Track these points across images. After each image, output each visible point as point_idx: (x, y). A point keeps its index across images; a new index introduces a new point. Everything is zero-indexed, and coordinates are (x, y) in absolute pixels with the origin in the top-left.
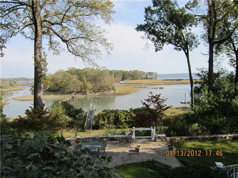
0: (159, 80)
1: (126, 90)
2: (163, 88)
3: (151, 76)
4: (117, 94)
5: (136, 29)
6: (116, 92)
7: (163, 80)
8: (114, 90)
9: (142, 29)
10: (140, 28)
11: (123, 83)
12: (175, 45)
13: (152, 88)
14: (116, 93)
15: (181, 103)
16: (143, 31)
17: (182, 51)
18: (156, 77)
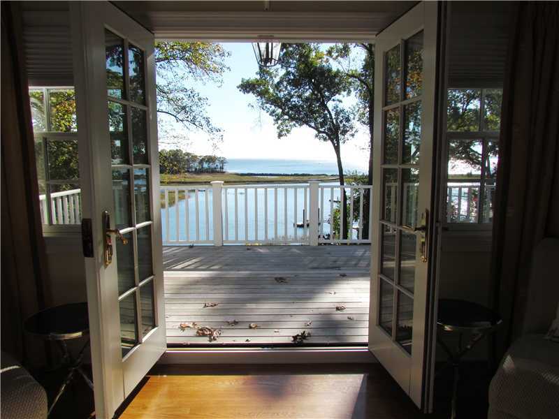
5: (238, 87)
9: (251, 90)
10: (247, 87)
12: (317, 129)
16: (251, 94)
17: (329, 142)
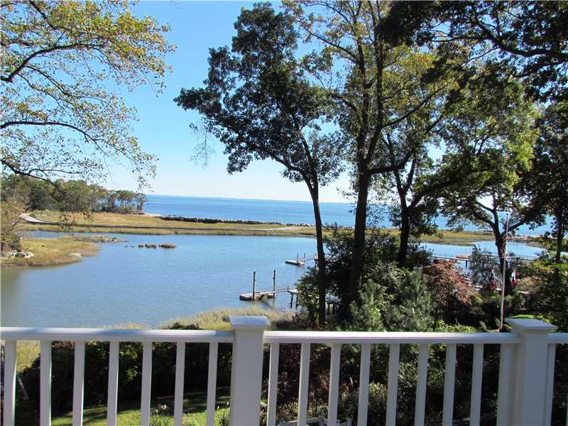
0: (149, 218)
1: (55, 250)
2: (173, 247)
3: (125, 204)
4: (31, 265)
5: (175, 100)
6: (27, 257)
7: (161, 218)
8: (19, 251)
11: (34, 223)
13: (140, 246)
14: (27, 259)
15: (242, 299)
17: (304, 182)
18: (140, 208)
